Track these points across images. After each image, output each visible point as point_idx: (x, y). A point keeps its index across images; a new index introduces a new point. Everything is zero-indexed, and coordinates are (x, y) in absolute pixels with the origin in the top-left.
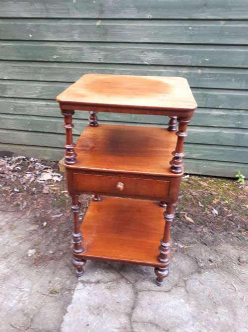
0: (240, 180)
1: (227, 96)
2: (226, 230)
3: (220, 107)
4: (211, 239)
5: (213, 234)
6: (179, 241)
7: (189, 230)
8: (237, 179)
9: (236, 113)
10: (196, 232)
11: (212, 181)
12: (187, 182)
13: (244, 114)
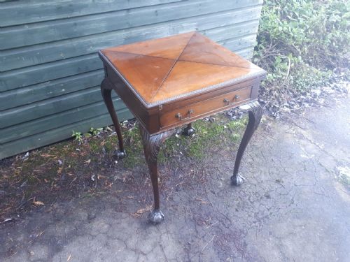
0: (77, 137)
1: (25, 74)
2: (73, 195)
3: (24, 85)
4: (63, 211)
5: (63, 205)
6: (33, 231)
7: (41, 214)
8: (75, 137)
9: (43, 86)
10: (48, 212)
11: (53, 148)
12: (29, 161)
13: (51, 85)
